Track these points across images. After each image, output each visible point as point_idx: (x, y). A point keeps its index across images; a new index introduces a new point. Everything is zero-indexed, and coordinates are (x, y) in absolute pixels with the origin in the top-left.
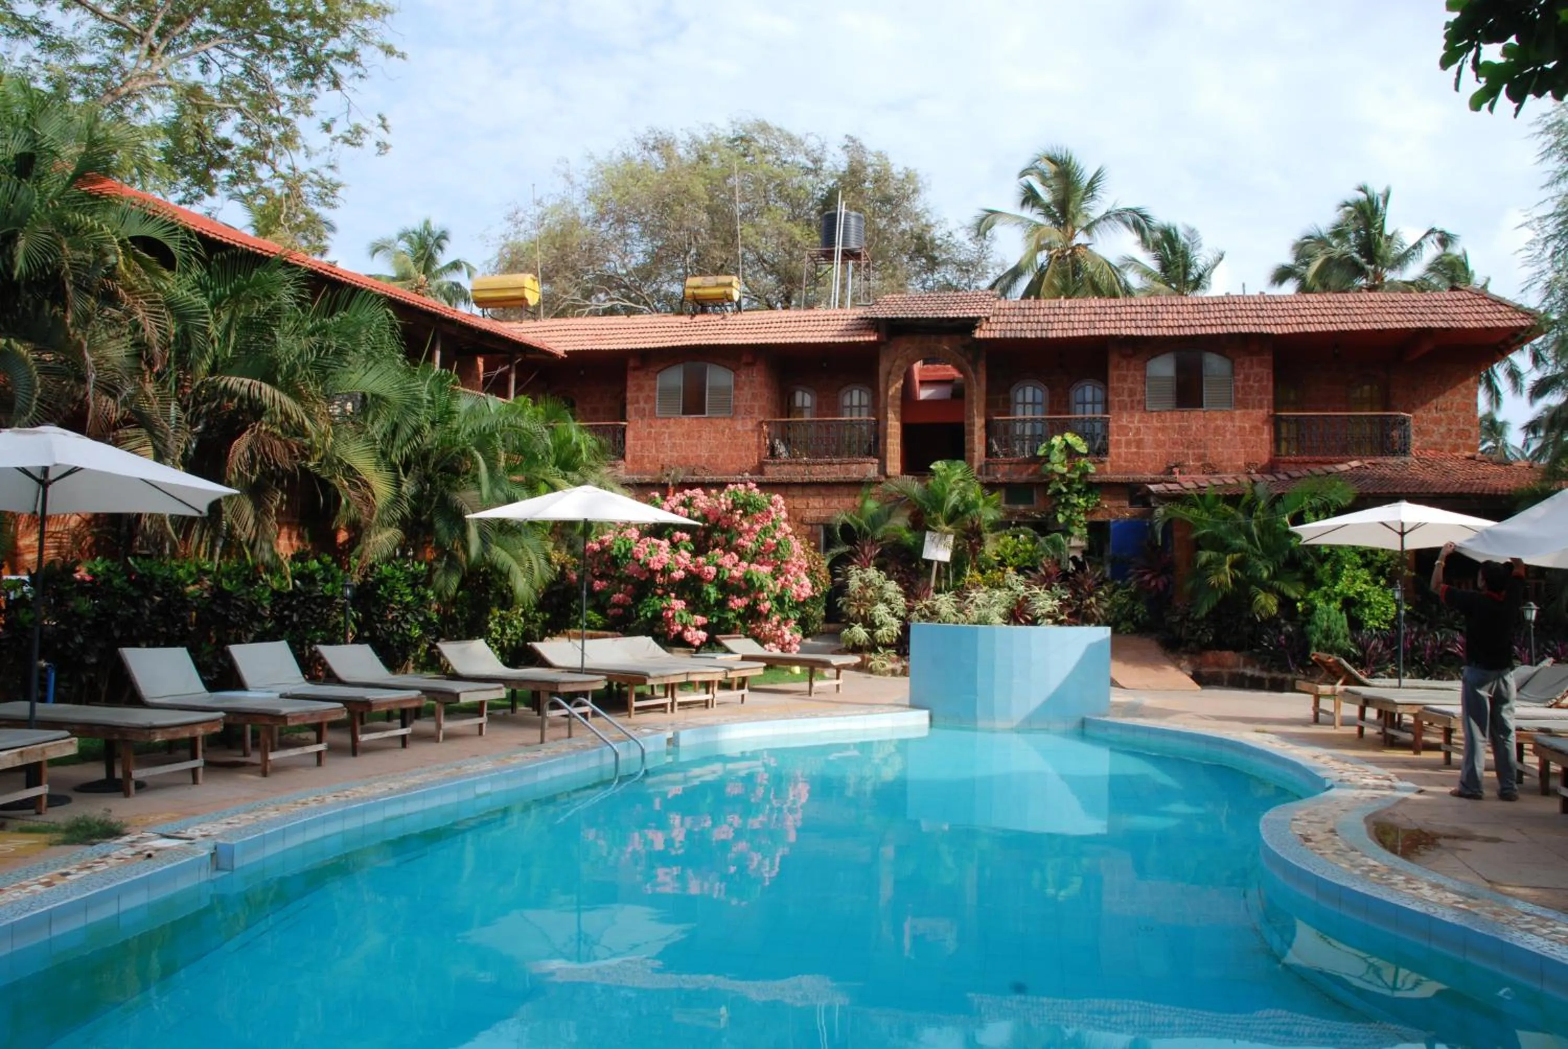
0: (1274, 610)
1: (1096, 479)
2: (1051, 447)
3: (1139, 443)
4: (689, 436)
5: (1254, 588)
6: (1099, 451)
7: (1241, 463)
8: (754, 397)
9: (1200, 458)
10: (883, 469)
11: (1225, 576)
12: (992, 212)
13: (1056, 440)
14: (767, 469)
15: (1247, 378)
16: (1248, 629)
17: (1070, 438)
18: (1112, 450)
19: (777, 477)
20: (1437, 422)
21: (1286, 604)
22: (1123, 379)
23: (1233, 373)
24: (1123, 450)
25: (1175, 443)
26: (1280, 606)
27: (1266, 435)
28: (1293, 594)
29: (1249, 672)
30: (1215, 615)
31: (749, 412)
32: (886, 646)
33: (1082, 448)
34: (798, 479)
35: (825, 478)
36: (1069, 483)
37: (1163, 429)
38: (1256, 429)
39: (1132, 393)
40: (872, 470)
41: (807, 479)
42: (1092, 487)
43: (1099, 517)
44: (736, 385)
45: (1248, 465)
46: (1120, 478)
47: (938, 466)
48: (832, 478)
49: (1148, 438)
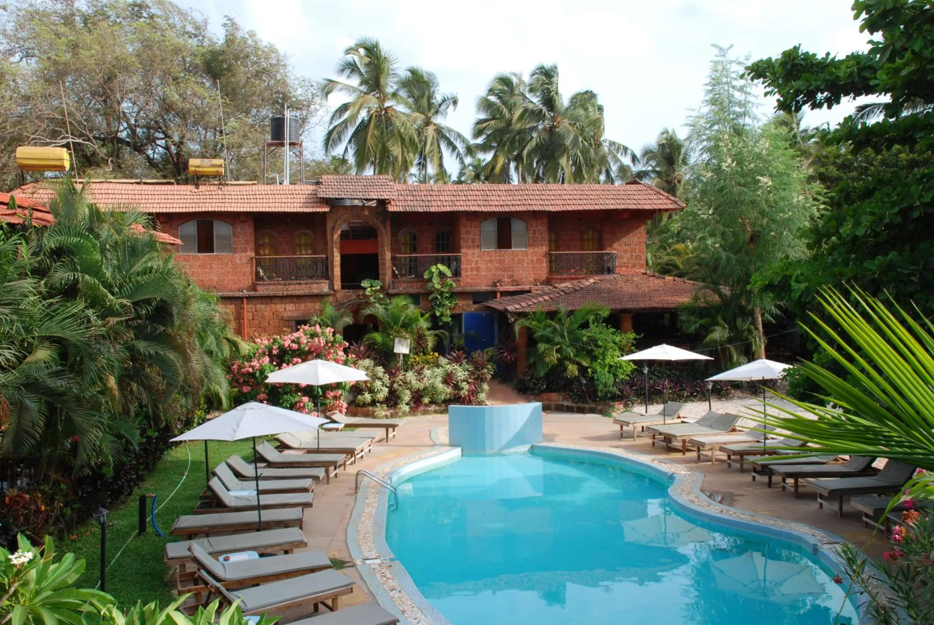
0: (577, 373)
1: (456, 290)
2: (432, 273)
3: (478, 269)
4: (203, 266)
5: (567, 363)
6: (457, 274)
7: (532, 279)
8: (247, 242)
9: (510, 277)
10: (331, 287)
11: (553, 358)
12: (331, 81)
13: (433, 269)
14: (259, 288)
15: (534, 233)
16: (563, 382)
17: (440, 266)
18: (463, 273)
19: (266, 293)
20: (626, 251)
21: (583, 370)
22: (468, 233)
23: (527, 229)
24: (469, 273)
25: (497, 269)
26: (579, 370)
27: (545, 264)
28: (585, 364)
29: (565, 403)
30: (547, 376)
31: (244, 250)
32: (382, 403)
33: (448, 273)
34: (280, 294)
35: (297, 293)
36: (441, 294)
37: (491, 261)
38: (539, 261)
39: (473, 241)
40: (325, 288)
41: (285, 293)
42: (453, 295)
43: (457, 311)
44: (234, 235)
45: (535, 280)
46: (468, 289)
47: (365, 284)
48: (301, 292)
49: (483, 266)
